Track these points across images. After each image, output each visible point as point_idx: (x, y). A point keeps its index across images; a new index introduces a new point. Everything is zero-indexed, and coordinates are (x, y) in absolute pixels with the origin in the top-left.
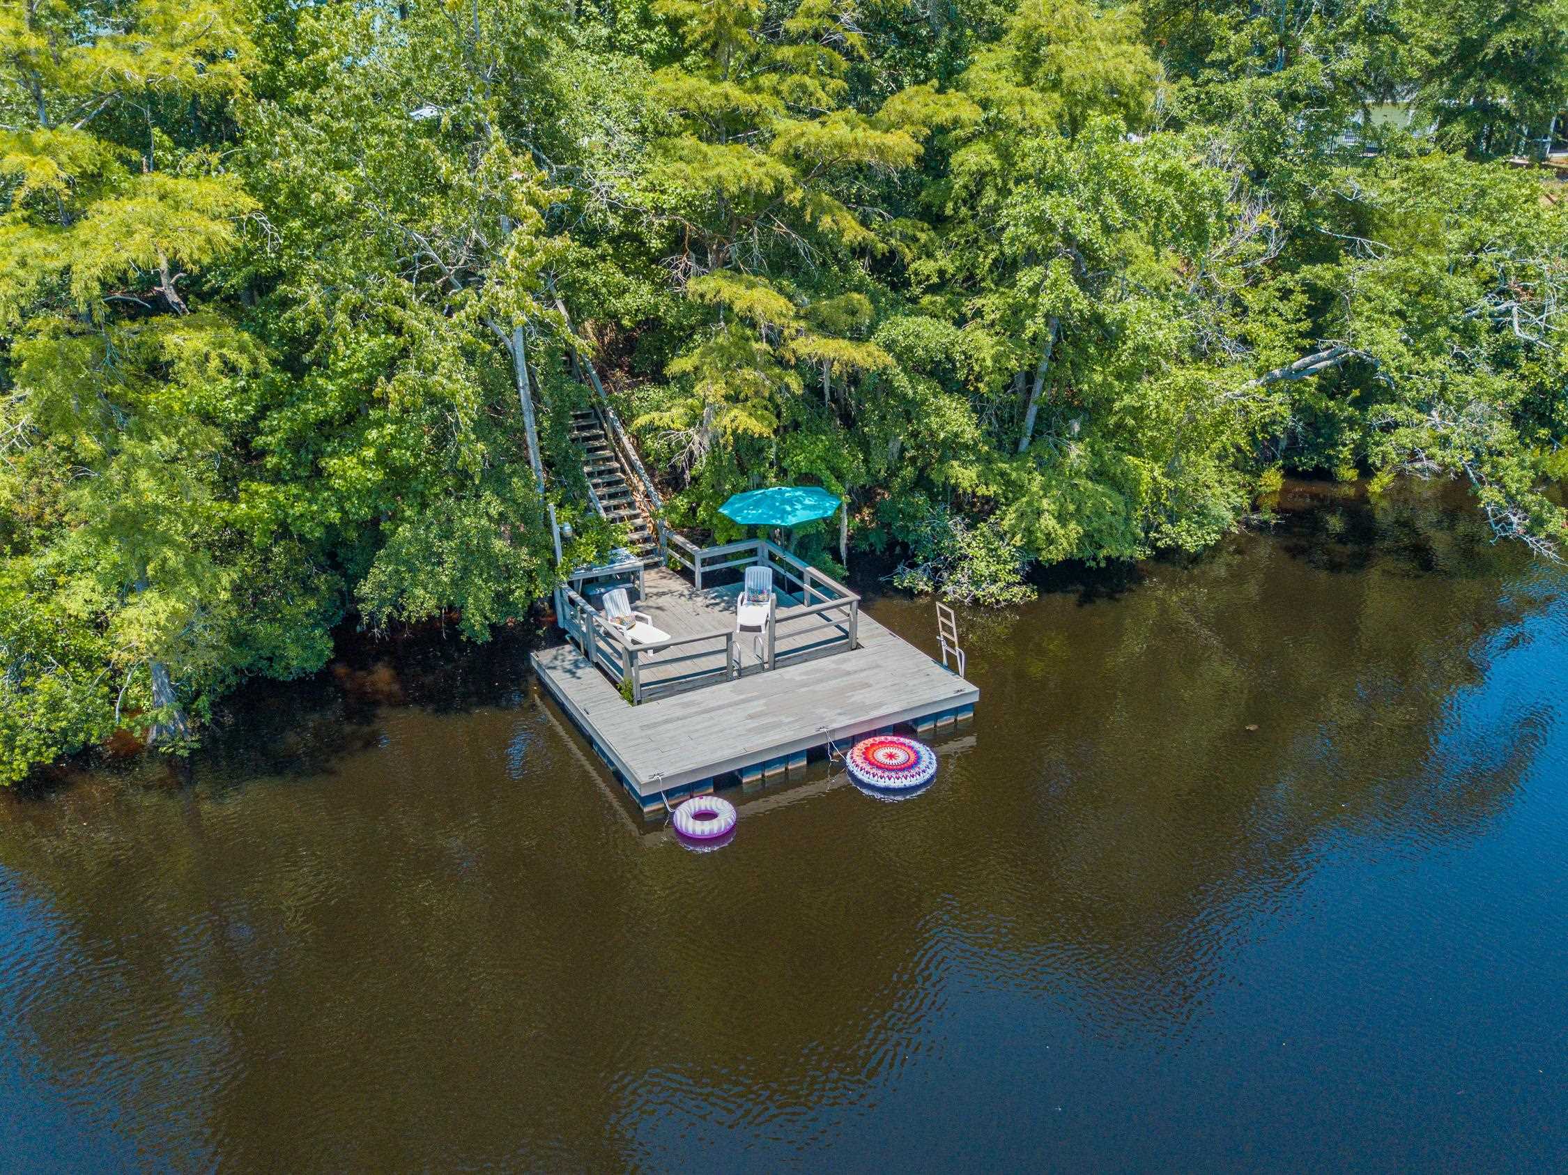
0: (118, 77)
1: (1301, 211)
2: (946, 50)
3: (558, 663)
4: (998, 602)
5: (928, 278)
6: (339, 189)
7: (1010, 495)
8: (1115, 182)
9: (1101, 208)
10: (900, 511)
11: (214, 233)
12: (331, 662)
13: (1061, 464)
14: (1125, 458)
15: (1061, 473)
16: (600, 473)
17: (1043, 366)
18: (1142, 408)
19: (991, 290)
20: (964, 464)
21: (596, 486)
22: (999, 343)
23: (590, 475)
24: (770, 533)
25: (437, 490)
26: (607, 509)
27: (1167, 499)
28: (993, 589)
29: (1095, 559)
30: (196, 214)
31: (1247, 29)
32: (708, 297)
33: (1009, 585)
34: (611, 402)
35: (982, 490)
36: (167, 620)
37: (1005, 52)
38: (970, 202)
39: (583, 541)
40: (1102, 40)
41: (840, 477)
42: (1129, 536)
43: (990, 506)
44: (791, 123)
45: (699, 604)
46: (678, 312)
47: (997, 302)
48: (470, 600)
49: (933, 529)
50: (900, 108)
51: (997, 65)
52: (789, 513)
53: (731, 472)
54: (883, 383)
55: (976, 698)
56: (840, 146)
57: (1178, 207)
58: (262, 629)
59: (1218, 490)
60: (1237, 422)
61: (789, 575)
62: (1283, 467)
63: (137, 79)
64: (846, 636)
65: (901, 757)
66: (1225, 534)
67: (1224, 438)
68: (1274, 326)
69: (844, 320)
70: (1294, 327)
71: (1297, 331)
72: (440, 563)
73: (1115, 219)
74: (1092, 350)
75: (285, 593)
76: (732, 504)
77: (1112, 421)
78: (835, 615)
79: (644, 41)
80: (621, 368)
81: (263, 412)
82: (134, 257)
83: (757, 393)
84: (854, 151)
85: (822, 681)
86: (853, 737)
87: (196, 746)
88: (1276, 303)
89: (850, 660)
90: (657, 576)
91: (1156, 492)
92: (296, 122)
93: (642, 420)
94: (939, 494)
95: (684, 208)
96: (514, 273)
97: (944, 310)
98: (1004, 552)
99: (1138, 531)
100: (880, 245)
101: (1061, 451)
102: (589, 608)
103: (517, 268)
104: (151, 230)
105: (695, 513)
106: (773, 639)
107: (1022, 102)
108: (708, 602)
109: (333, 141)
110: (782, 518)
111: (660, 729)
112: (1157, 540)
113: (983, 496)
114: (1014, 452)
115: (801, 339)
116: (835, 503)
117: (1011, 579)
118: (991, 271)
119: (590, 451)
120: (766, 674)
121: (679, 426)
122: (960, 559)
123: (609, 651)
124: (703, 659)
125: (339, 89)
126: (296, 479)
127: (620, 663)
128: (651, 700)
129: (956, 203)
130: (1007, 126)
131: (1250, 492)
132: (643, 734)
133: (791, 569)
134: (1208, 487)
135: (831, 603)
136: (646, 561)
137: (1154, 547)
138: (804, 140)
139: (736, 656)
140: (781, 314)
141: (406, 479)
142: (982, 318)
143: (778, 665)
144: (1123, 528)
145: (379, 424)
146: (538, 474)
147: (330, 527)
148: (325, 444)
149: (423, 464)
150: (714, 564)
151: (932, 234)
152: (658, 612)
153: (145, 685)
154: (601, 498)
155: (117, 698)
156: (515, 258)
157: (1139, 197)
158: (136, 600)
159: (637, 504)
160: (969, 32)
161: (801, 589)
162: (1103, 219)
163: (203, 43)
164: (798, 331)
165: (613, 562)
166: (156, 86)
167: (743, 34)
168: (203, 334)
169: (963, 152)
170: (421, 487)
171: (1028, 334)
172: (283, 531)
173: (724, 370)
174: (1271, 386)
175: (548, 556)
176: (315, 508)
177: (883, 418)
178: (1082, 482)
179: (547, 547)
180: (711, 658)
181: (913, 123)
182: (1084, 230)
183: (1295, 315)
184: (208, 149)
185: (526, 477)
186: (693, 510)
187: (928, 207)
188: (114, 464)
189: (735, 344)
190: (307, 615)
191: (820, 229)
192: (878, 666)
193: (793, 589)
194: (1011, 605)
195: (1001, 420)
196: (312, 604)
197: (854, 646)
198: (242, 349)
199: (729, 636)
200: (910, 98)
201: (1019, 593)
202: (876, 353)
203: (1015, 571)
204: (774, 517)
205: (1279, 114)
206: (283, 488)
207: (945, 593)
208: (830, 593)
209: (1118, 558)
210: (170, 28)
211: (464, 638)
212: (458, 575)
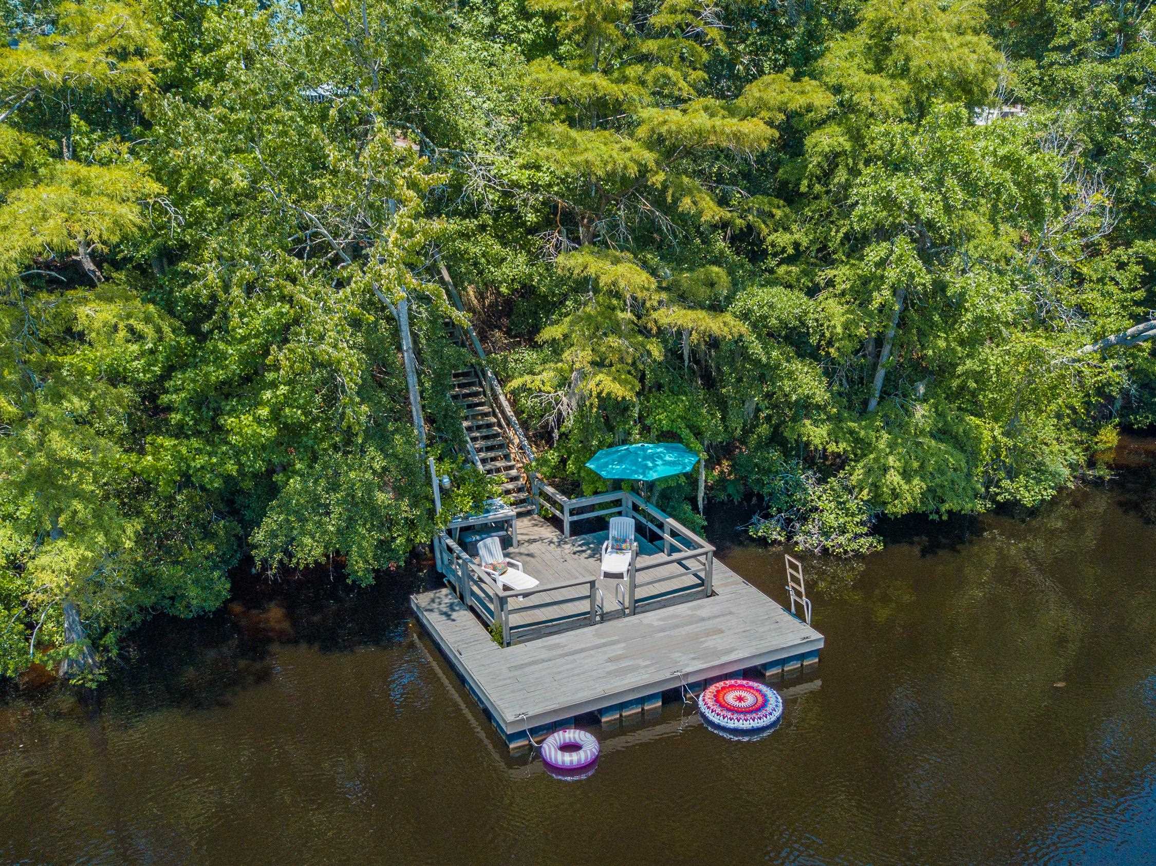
0: (38, 74)
1: (1137, 186)
2: (803, 37)
3: (435, 605)
4: (846, 552)
5: (784, 250)
6: (235, 176)
7: (859, 452)
8: (955, 166)
9: (944, 190)
10: (756, 465)
11: (121, 216)
12: (226, 602)
13: (907, 423)
14: (967, 419)
15: (907, 432)
16: (479, 428)
17: (891, 333)
18: (983, 372)
19: (843, 262)
20: (815, 423)
21: (474, 439)
22: (848, 312)
23: (469, 429)
24: (634, 487)
25: (325, 445)
26: (484, 461)
27: (1006, 456)
28: (842, 539)
29: (937, 512)
30: (105, 199)
31: (1089, 17)
32: (576, 272)
33: (857, 536)
34: (489, 362)
35: (832, 448)
36: (77, 566)
37: (859, 40)
38: (823, 180)
39: (461, 492)
40: (948, 31)
41: (698, 434)
42: (970, 493)
43: (838, 463)
44: (654, 111)
45: (567, 551)
46: (551, 280)
47: (847, 273)
48: (354, 548)
49: (786, 483)
50: (757, 95)
51: (850, 53)
52: (651, 469)
53: (598, 429)
54: (739, 348)
55: (821, 645)
56: (699, 132)
57: (1014, 190)
58: (165, 569)
59: (1056, 447)
60: (1071, 385)
61: (650, 525)
62: (1119, 424)
63: (54, 77)
64: (702, 585)
65: (750, 699)
66: (1061, 489)
67: (1060, 401)
68: (1111, 295)
69: (703, 292)
70: (1129, 296)
71: (1132, 300)
72: (328, 514)
73: (956, 200)
74: (936, 318)
75: (187, 537)
76: (599, 459)
77: (955, 383)
78: (692, 564)
79: (523, 31)
80: (500, 329)
81: (169, 371)
82: (49, 240)
83: (621, 360)
84: (713, 137)
85: (677, 626)
86: (706, 680)
87: (104, 678)
88: (1113, 273)
89: (705, 607)
90: (530, 524)
91: (996, 450)
92: (199, 112)
93: (515, 383)
94: (792, 449)
95: (558, 185)
96: (396, 251)
97: (798, 280)
98: (852, 506)
99: (980, 486)
100: (738, 221)
101: (907, 411)
102: (465, 555)
103: (399, 247)
104: (64, 215)
105: (565, 466)
106: (633, 586)
107: (872, 89)
108: (576, 549)
109: (230, 131)
110: (644, 474)
111: (527, 670)
112: (997, 494)
113: (833, 453)
114: (863, 412)
115: (663, 310)
116: (694, 460)
117: (858, 530)
118: (842, 243)
119: (470, 406)
120: (627, 619)
121: (549, 389)
122: (811, 511)
123: (482, 595)
124: (569, 604)
125: (237, 84)
126: (198, 433)
127: (492, 607)
128: (520, 642)
129: (811, 180)
130: (858, 110)
131: (1086, 450)
132: (511, 674)
133: (653, 520)
134: (1046, 444)
135: (690, 553)
136: (519, 510)
137: (994, 501)
138: (666, 127)
139: (598, 602)
140: (643, 288)
141: (299, 435)
142: (834, 286)
143: (637, 610)
144: (963, 484)
145: (274, 385)
146: (420, 428)
147: (228, 479)
148: (223, 403)
149: (314, 421)
150: (582, 513)
151: (787, 210)
152: (528, 559)
153: (58, 622)
154: (480, 450)
155: (32, 634)
156: (397, 239)
157: (979, 179)
158: (49, 548)
159: (512, 456)
160: (824, 21)
161: (661, 538)
162: (945, 199)
163: (117, 42)
164: (660, 302)
165: (488, 511)
166: (72, 83)
167: (611, 29)
168: (113, 307)
169: (817, 133)
170: (310, 442)
171: (875, 305)
172: (186, 480)
173: (591, 338)
174: (1106, 352)
175: (428, 505)
176: (214, 460)
177: (740, 380)
178: (926, 441)
179: (427, 498)
180: (577, 603)
181: (769, 109)
182: (928, 210)
183: (1130, 284)
184: (118, 139)
185: (408, 435)
186: (563, 461)
187: (784, 184)
188: (30, 426)
189: (601, 314)
190: (207, 558)
191: (680, 209)
192: (731, 613)
193: (654, 538)
194: (858, 555)
195: (851, 381)
196: (211, 548)
197: (709, 593)
198: (148, 320)
199: (592, 584)
200: (768, 85)
201: (866, 544)
202: (732, 323)
203: (862, 523)
204: (636, 472)
205: (1117, 96)
206: (185, 442)
207: (797, 543)
208: (689, 544)
209: (960, 511)
210: (86, 28)
211: (349, 581)
212: (344, 524)
